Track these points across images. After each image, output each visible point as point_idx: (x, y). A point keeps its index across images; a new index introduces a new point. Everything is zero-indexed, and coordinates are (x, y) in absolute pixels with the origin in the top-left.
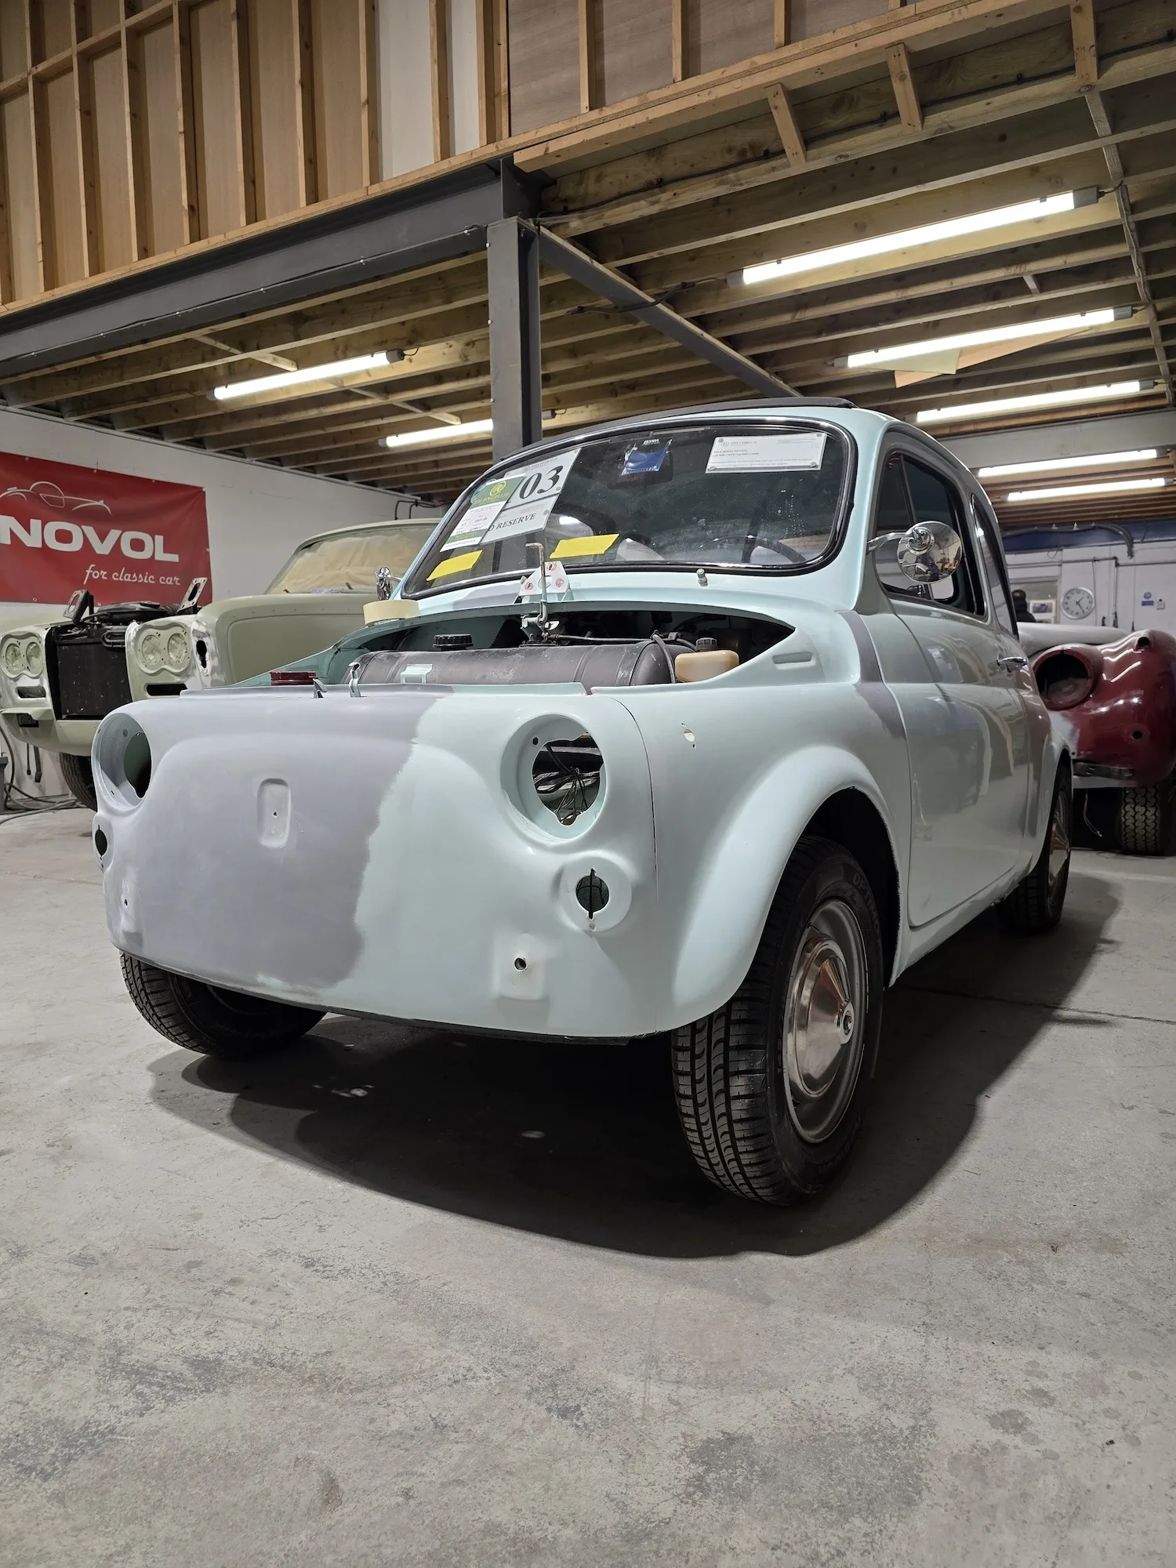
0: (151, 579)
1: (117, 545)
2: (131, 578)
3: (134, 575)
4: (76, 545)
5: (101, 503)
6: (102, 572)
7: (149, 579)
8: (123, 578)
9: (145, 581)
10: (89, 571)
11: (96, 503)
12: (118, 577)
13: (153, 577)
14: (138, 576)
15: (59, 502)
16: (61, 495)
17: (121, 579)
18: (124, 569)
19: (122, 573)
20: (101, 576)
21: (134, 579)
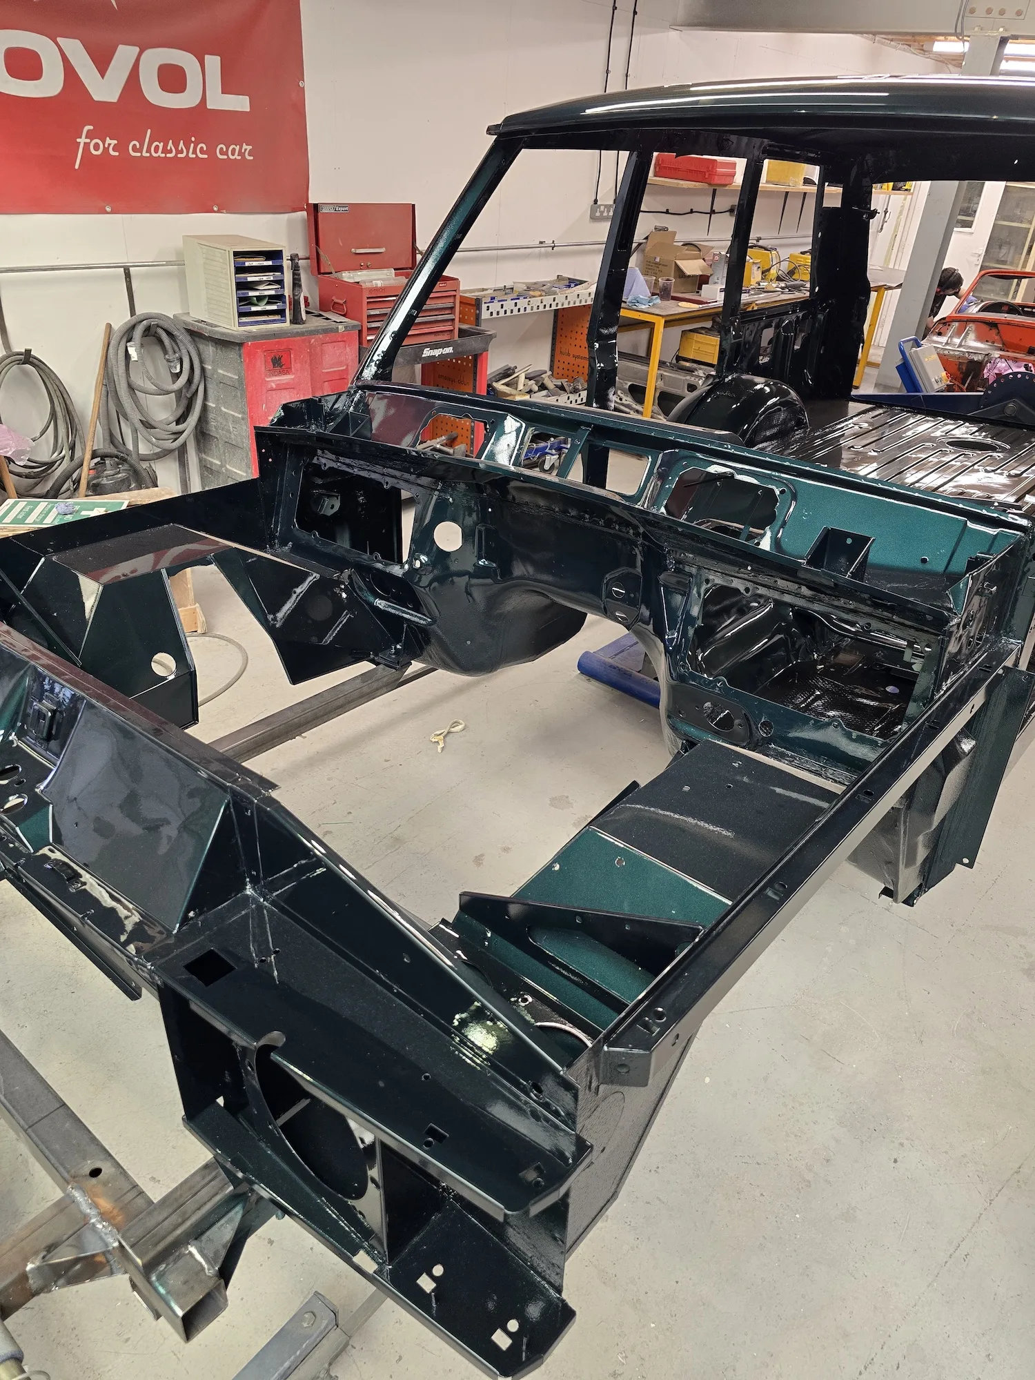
0: (202, 151)
1: (133, 80)
2: (165, 151)
3: (170, 145)
6: (108, 141)
7: (197, 151)
8: (148, 151)
9: (192, 156)
10: (82, 140)
12: (140, 150)
13: (205, 149)
14: (176, 145)
17: (145, 154)
18: (149, 131)
19: (147, 140)
20: (106, 150)
21: (171, 151)
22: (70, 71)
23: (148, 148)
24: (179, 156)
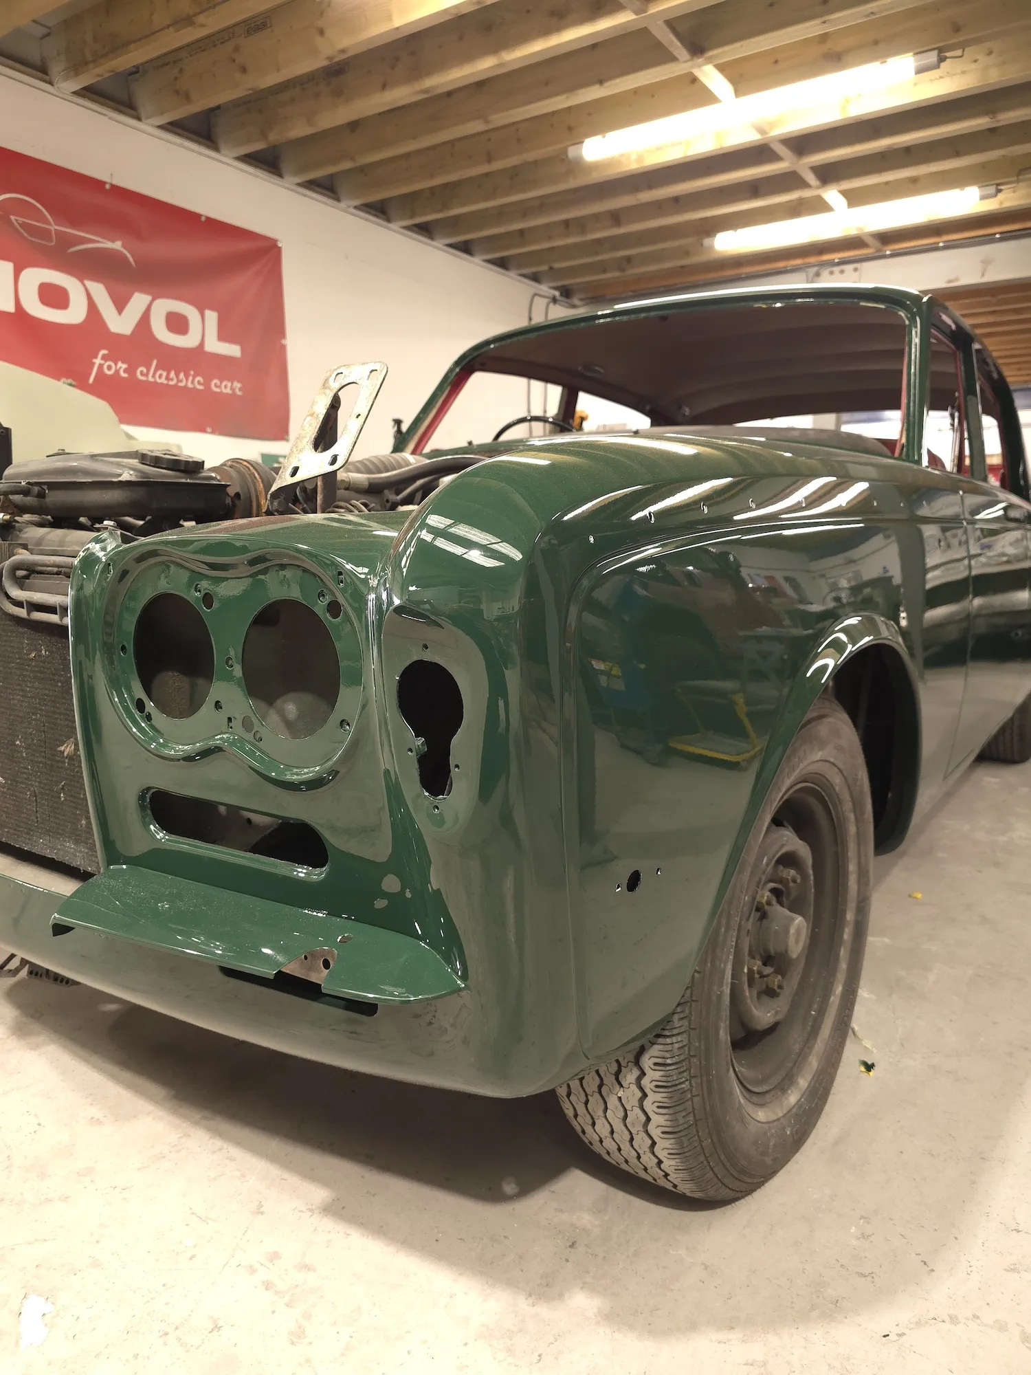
0: (199, 383)
1: (145, 319)
2: (168, 378)
3: (172, 374)
4: (74, 314)
5: (117, 245)
6: (120, 364)
7: (195, 382)
8: (154, 376)
9: (190, 385)
10: (98, 361)
11: (109, 245)
12: (147, 375)
13: (202, 382)
14: (177, 375)
15: (46, 234)
16: (50, 224)
17: (151, 379)
18: (155, 362)
19: (153, 368)
20: (117, 371)
21: (172, 380)
22: (92, 307)
23: (153, 375)
24: (180, 384)
